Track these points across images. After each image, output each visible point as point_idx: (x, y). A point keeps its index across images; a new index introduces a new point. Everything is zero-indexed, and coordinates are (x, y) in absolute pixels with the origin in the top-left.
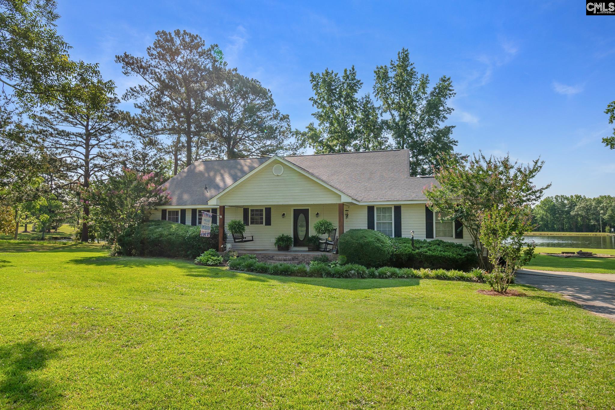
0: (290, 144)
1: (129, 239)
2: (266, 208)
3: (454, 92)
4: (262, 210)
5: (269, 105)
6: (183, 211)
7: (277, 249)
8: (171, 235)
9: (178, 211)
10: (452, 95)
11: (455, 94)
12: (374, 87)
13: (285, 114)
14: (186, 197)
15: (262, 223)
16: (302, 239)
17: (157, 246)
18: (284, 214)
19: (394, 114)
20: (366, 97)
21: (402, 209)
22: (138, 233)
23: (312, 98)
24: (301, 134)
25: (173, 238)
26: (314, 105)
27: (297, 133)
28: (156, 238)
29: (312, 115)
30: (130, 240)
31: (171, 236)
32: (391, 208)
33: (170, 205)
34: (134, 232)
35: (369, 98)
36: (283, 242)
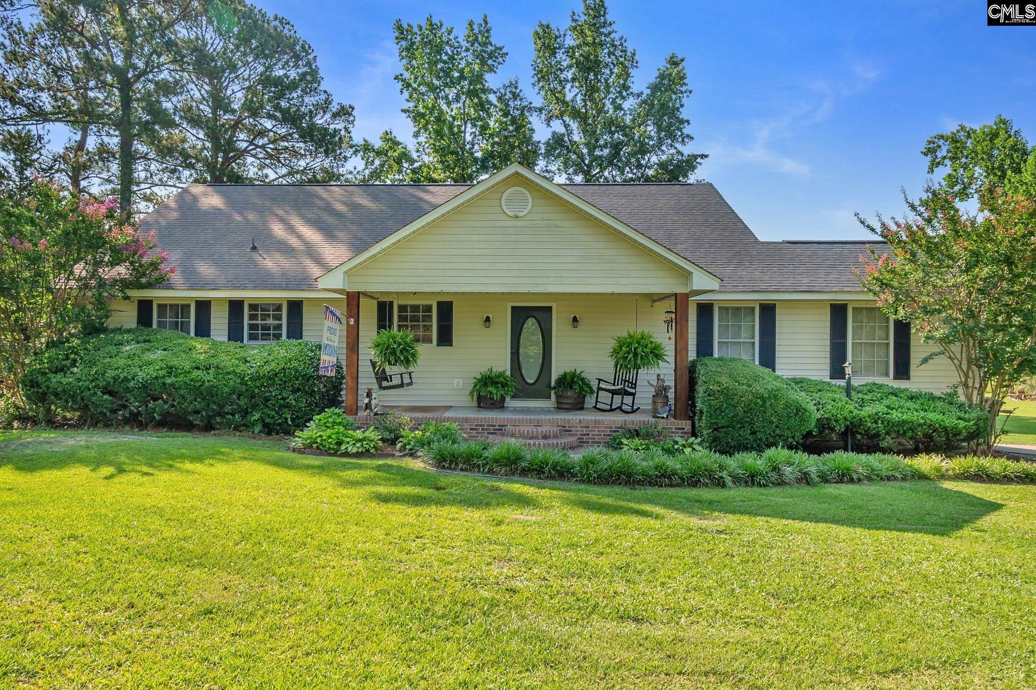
0: (352, 170)
1: (64, 381)
2: (439, 304)
3: (689, 87)
4: (428, 309)
5: (310, 80)
6: (204, 307)
7: (475, 404)
8: (198, 368)
9: (189, 306)
10: (685, 95)
11: (690, 92)
12: (535, 66)
13: (346, 103)
14: (205, 269)
15: (430, 341)
16: (531, 381)
17: (155, 399)
18: (488, 319)
19: (569, 125)
20: (511, 84)
21: (778, 311)
22: (92, 363)
23: (401, 75)
24: (374, 150)
25: (209, 378)
26: (405, 91)
27: (367, 148)
28: (156, 378)
29: (403, 111)
30: (70, 383)
31: (199, 373)
32: (753, 309)
33: (170, 287)
34: (75, 361)
35: (516, 88)
36: (497, 388)
